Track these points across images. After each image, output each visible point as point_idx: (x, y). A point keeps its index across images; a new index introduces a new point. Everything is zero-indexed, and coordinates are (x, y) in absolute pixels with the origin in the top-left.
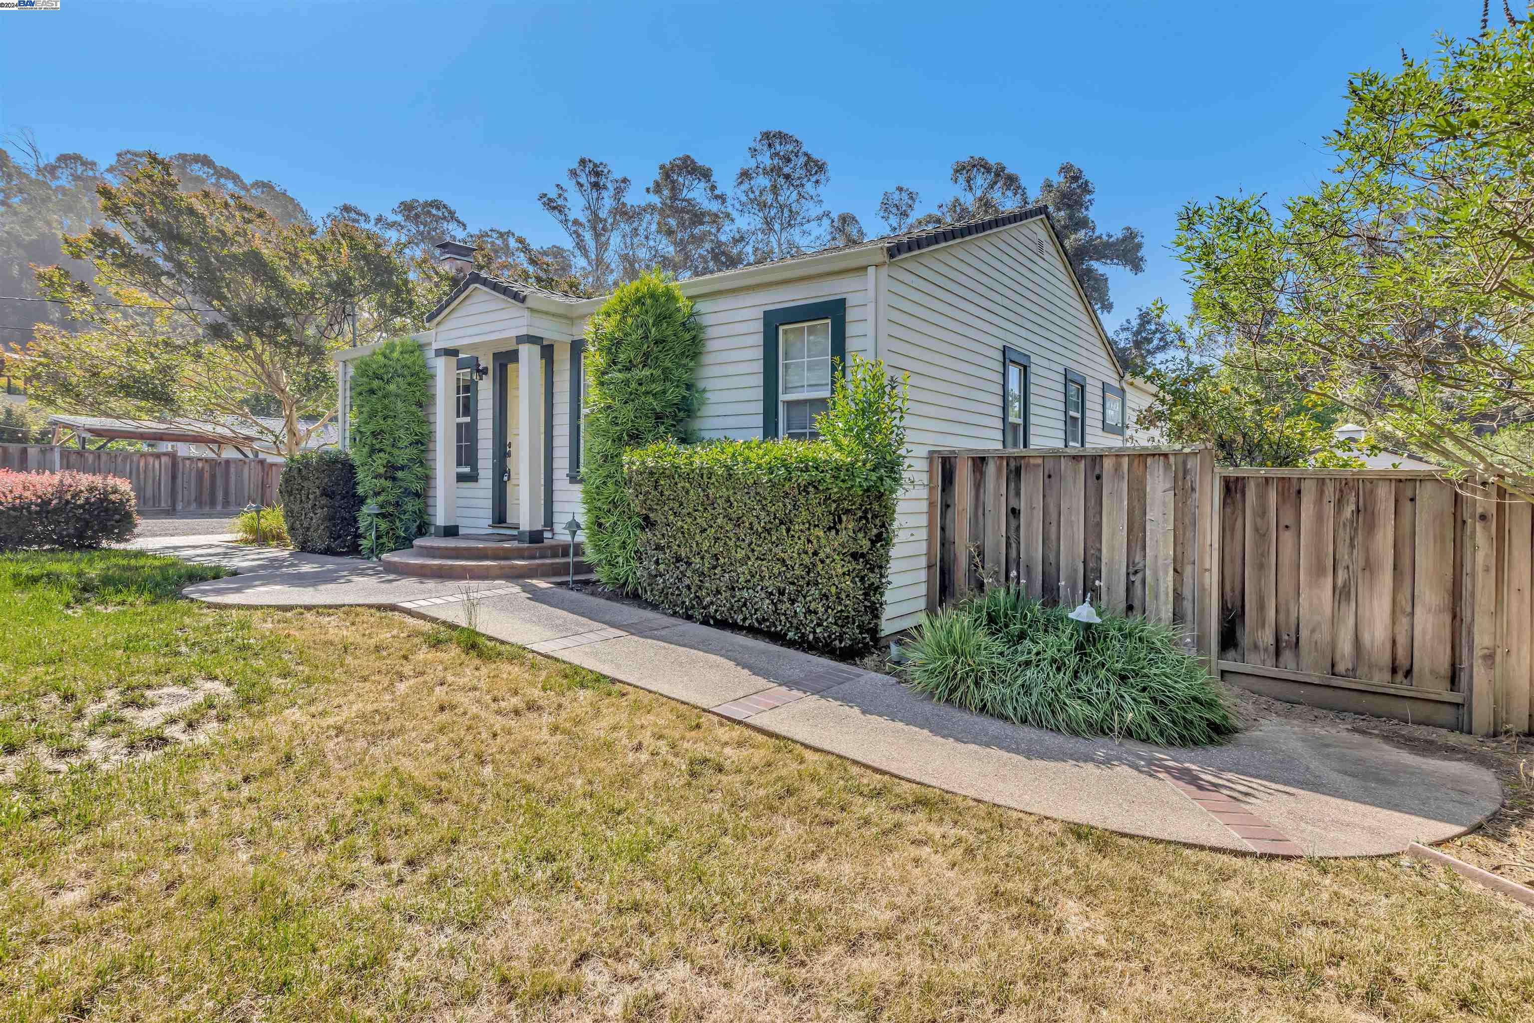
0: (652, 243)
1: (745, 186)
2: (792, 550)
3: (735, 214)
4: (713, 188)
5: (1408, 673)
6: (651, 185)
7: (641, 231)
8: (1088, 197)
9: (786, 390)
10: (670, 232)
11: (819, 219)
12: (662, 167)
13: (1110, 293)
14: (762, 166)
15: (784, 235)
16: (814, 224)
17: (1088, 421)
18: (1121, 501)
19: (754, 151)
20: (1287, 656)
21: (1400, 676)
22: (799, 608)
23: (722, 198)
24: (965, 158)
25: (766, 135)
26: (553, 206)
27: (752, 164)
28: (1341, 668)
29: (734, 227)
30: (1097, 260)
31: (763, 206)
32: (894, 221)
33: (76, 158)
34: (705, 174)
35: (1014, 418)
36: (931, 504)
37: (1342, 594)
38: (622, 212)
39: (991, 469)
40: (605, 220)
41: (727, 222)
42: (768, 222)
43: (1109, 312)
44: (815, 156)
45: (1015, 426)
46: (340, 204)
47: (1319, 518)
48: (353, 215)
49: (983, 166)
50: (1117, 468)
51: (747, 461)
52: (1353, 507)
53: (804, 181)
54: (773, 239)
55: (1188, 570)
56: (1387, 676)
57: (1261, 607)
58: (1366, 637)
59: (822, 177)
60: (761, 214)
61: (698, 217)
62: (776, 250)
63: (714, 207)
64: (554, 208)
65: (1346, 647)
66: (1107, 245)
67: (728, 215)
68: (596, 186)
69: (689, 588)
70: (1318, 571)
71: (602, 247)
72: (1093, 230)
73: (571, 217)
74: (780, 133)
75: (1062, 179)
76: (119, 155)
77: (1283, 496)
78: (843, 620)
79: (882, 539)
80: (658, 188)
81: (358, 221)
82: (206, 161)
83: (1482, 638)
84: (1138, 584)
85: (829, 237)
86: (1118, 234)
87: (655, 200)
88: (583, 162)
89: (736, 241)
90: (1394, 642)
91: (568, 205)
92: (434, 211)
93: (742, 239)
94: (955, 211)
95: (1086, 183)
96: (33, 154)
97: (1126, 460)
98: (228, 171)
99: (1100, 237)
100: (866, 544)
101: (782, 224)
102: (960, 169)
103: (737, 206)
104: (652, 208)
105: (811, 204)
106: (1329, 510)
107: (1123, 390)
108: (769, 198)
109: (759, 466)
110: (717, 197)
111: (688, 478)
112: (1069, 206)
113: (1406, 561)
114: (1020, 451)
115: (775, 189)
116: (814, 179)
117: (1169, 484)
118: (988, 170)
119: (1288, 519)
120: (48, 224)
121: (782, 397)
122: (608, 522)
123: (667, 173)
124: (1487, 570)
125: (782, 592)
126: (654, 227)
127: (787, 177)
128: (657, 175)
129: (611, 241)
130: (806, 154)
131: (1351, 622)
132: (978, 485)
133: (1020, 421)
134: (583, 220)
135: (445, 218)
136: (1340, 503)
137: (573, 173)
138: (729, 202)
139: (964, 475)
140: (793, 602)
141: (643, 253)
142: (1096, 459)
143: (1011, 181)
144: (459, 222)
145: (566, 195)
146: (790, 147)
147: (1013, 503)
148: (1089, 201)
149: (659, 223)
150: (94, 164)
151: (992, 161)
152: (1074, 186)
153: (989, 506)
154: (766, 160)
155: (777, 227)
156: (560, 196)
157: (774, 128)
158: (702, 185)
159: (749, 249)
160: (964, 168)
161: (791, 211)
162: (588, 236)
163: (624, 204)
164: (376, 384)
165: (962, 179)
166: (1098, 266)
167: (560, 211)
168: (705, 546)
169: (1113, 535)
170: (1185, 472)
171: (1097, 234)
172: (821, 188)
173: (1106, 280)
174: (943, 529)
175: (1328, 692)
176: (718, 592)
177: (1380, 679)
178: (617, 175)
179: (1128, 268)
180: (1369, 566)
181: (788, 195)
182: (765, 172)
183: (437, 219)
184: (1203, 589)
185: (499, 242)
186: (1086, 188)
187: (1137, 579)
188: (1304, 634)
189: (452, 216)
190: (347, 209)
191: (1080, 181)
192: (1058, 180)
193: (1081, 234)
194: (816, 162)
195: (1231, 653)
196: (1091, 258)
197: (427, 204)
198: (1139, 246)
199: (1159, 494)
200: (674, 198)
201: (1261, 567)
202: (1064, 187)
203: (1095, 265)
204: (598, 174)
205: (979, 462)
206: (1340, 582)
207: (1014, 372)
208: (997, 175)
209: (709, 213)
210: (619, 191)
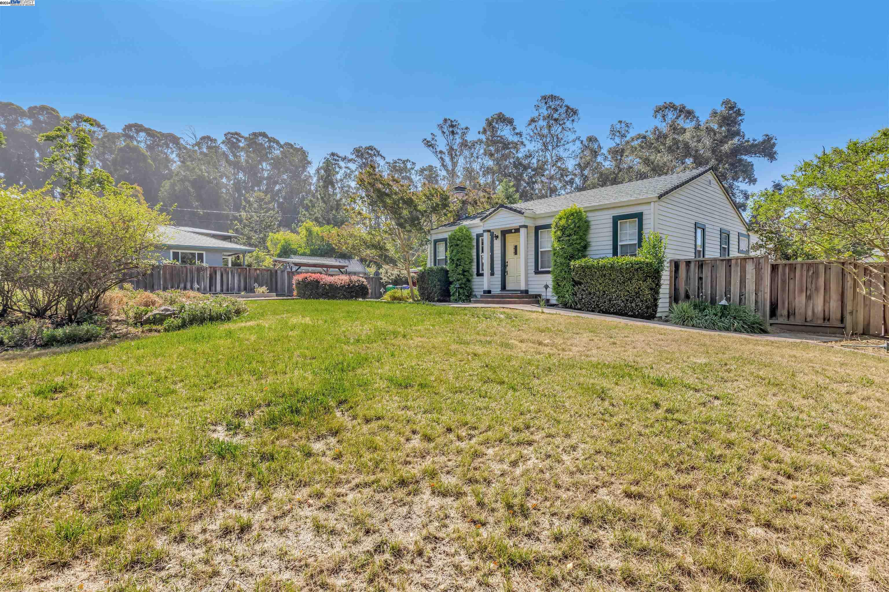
0: (480, 160)
1: (533, 126)
2: (630, 288)
3: (526, 142)
4: (514, 129)
5: (829, 320)
6: (481, 130)
7: (475, 155)
8: (740, 118)
9: (621, 241)
10: (491, 155)
11: (574, 141)
12: (487, 120)
13: (755, 173)
14: (542, 115)
15: (554, 151)
16: (571, 144)
17: (731, 249)
18: (737, 273)
19: (537, 107)
20: (792, 318)
21: (826, 321)
22: (633, 305)
23: (520, 134)
24: (661, 104)
25: (544, 98)
26: (429, 144)
27: (536, 114)
28: (808, 320)
29: (526, 149)
30: (746, 155)
31: (542, 136)
32: (618, 140)
33: (208, 138)
34: (510, 122)
35: (699, 248)
36: (671, 277)
37: (809, 298)
38: (464, 144)
39: (692, 265)
40: (456, 150)
41: (522, 146)
42: (545, 145)
43: (754, 184)
44: (571, 107)
45: (700, 251)
46: (330, 152)
47: (802, 275)
48: (336, 157)
49: (672, 107)
50: (736, 263)
51: (618, 262)
52: (812, 272)
53: (565, 121)
54: (548, 154)
55: (759, 294)
56: (822, 321)
57: (783, 303)
58: (816, 311)
59: (576, 117)
60: (541, 141)
61: (506, 145)
62: (550, 160)
63: (516, 139)
64: (430, 145)
65: (810, 313)
66: (753, 146)
67: (522, 143)
68: (453, 133)
69: (594, 302)
70: (801, 291)
71: (455, 165)
72: (743, 137)
73: (438, 150)
74: (552, 95)
75: (723, 109)
76: (225, 135)
77: (790, 270)
78: (648, 307)
79: (658, 285)
80: (485, 131)
81: (338, 160)
82: (264, 135)
83: (849, 307)
84: (743, 299)
85: (580, 151)
86: (760, 138)
87: (483, 137)
88: (445, 120)
89: (527, 157)
90: (824, 311)
91: (437, 143)
92: (370, 152)
93: (530, 156)
94: (655, 134)
95: (739, 110)
96: (193, 137)
97: (739, 260)
98: (274, 139)
99: (748, 141)
100: (654, 285)
101: (553, 146)
102: (658, 110)
103: (528, 138)
104: (480, 141)
105: (569, 133)
106: (805, 273)
107: (749, 235)
108: (545, 131)
109: (623, 264)
110: (517, 134)
111: (596, 268)
112: (728, 125)
113: (828, 287)
114: (701, 258)
115: (549, 127)
116: (571, 119)
117: (754, 267)
118: (676, 109)
119: (792, 276)
120: (201, 170)
121: (619, 243)
122: (562, 284)
123: (490, 123)
124: (851, 288)
125: (627, 300)
126: (482, 151)
127: (556, 120)
128: (484, 124)
129: (459, 161)
130: (566, 106)
131: (811, 305)
132: (688, 271)
133: (702, 249)
134: (444, 150)
135: (375, 155)
136: (808, 270)
137: (441, 127)
138: (524, 136)
139: (683, 268)
140: (631, 303)
141: (476, 166)
142: (729, 260)
143: (689, 114)
144: (382, 156)
145: (436, 138)
146: (557, 103)
147: (700, 275)
148: (741, 120)
149: (485, 150)
150: (216, 140)
151: (677, 103)
152: (731, 112)
153: (692, 276)
154: (545, 112)
155: (550, 148)
156: (433, 139)
157: (548, 93)
158: (509, 127)
159: (534, 161)
160: (660, 109)
161: (558, 138)
162: (447, 159)
163: (466, 141)
164: (459, 242)
165: (659, 116)
166: (747, 158)
167: (433, 147)
168: (601, 288)
169: (735, 284)
170: (759, 263)
171: (746, 138)
172: (575, 124)
173: (752, 165)
174: (675, 285)
175: (803, 327)
176: (605, 302)
177: (820, 322)
178: (463, 126)
179: (766, 159)
180: (817, 289)
181: (556, 129)
182: (544, 119)
183: (371, 156)
184: (764, 299)
185: (402, 165)
186: (739, 113)
187: (743, 297)
188: (796, 311)
189: (379, 154)
190: (333, 154)
191: (735, 109)
192: (721, 109)
193: (736, 140)
194: (572, 110)
195: (774, 318)
196: (742, 154)
197: (367, 148)
198: (774, 145)
199: (750, 271)
200: (493, 136)
201: (783, 290)
202: (725, 112)
203: (744, 157)
204: (452, 126)
205: (688, 263)
206: (808, 294)
207: (699, 231)
208: (681, 111)
209: (512, 143)
210: (464, 134)
